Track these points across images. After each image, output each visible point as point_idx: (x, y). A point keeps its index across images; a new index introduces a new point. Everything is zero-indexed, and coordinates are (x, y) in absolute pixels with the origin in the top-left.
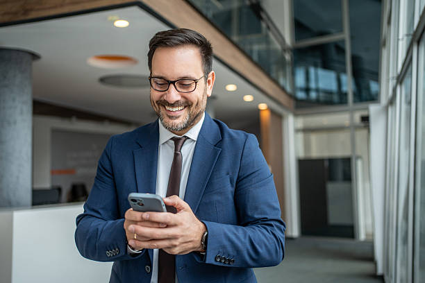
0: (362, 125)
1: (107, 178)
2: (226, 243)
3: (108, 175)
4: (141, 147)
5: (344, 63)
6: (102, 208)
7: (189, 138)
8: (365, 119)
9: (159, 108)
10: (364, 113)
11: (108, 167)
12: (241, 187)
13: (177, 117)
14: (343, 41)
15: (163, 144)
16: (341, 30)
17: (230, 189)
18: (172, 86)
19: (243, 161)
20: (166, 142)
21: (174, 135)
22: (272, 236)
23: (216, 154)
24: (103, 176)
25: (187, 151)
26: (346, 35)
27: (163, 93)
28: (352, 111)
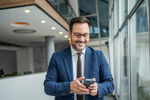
0: (106, 45)
1: (55, 68)
2: (102, 90)
3: (54, 66)
4: (66, 56)
5: (97, 24)
6: (53, 78)
7: (82, 53)
8: (107, 43)
9: (76, 43)
10: (106, 41)
11: (55, 64)
12: (101, 69)
13: (82, 46)
14: (96, 16)
15: (73, 55)
16: (95, 13)
17: (98, 69)
18: (82, 36)
19: (102, 60)
20: (74, 55)
21: (78, 52)
22: (112, 85)
23: (93, 58)
24: (52, 67)
25: (82, 57)
26: (97, 14)
27: (78, 38)
28: (100, 40)
